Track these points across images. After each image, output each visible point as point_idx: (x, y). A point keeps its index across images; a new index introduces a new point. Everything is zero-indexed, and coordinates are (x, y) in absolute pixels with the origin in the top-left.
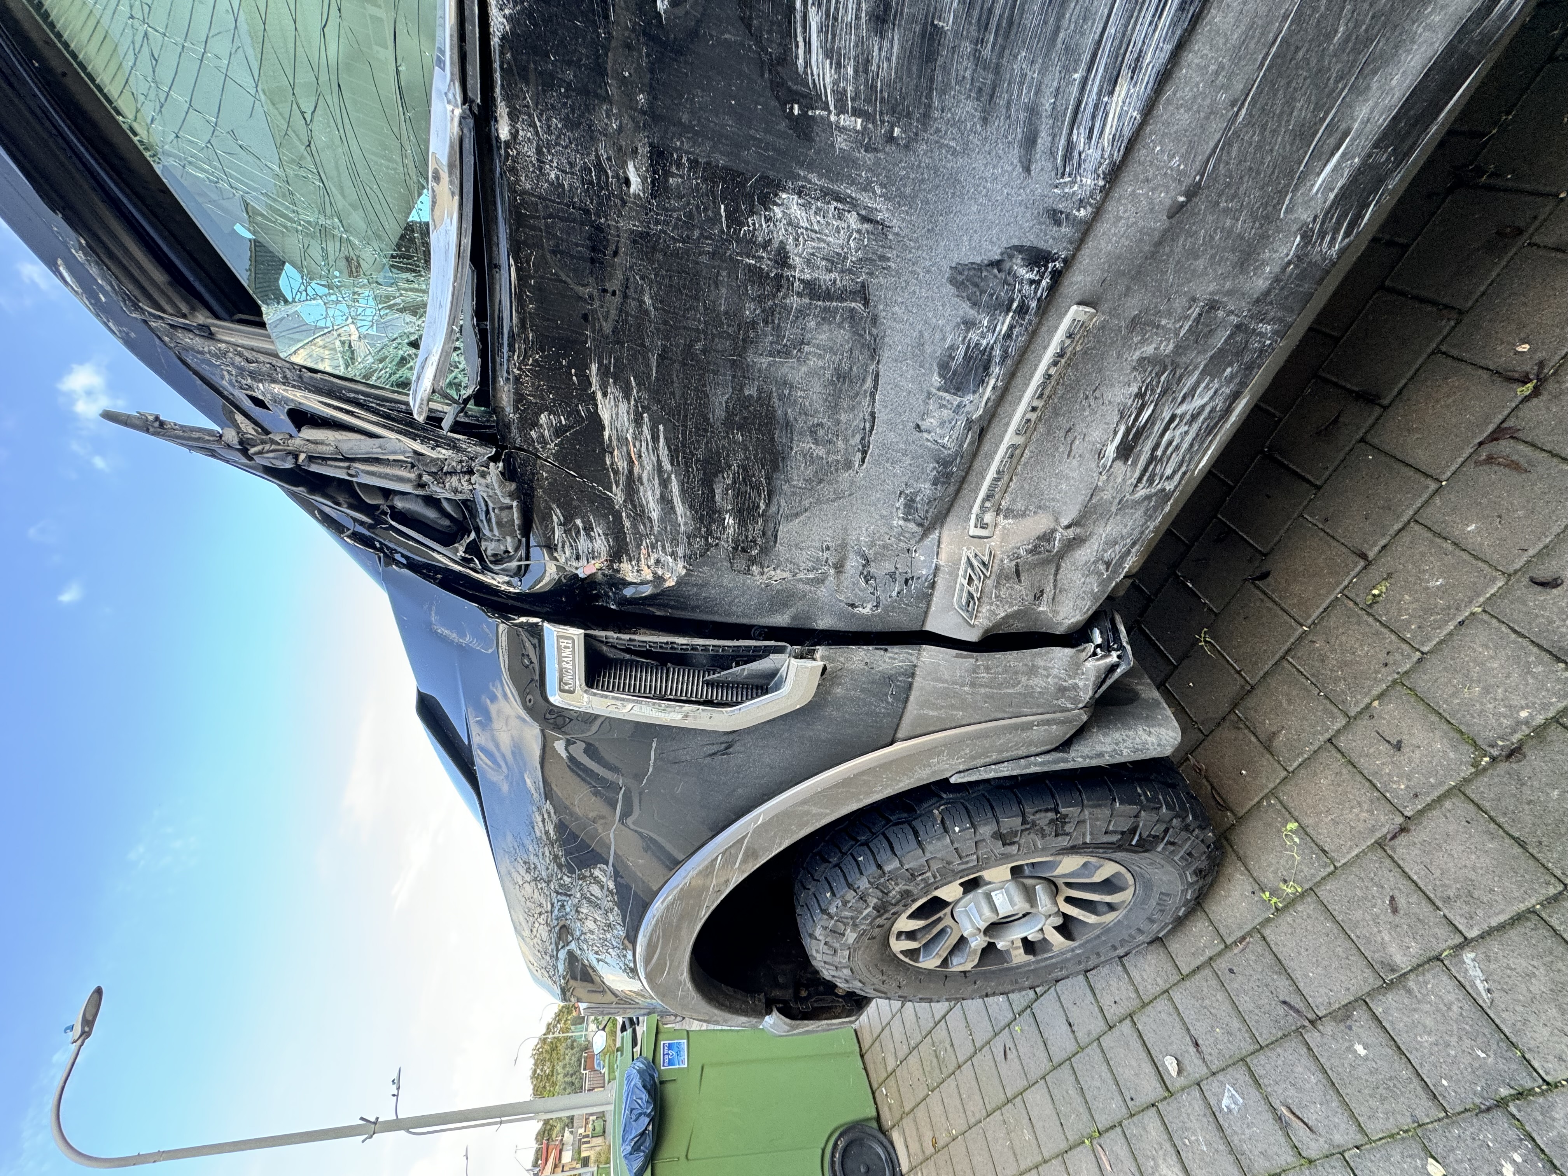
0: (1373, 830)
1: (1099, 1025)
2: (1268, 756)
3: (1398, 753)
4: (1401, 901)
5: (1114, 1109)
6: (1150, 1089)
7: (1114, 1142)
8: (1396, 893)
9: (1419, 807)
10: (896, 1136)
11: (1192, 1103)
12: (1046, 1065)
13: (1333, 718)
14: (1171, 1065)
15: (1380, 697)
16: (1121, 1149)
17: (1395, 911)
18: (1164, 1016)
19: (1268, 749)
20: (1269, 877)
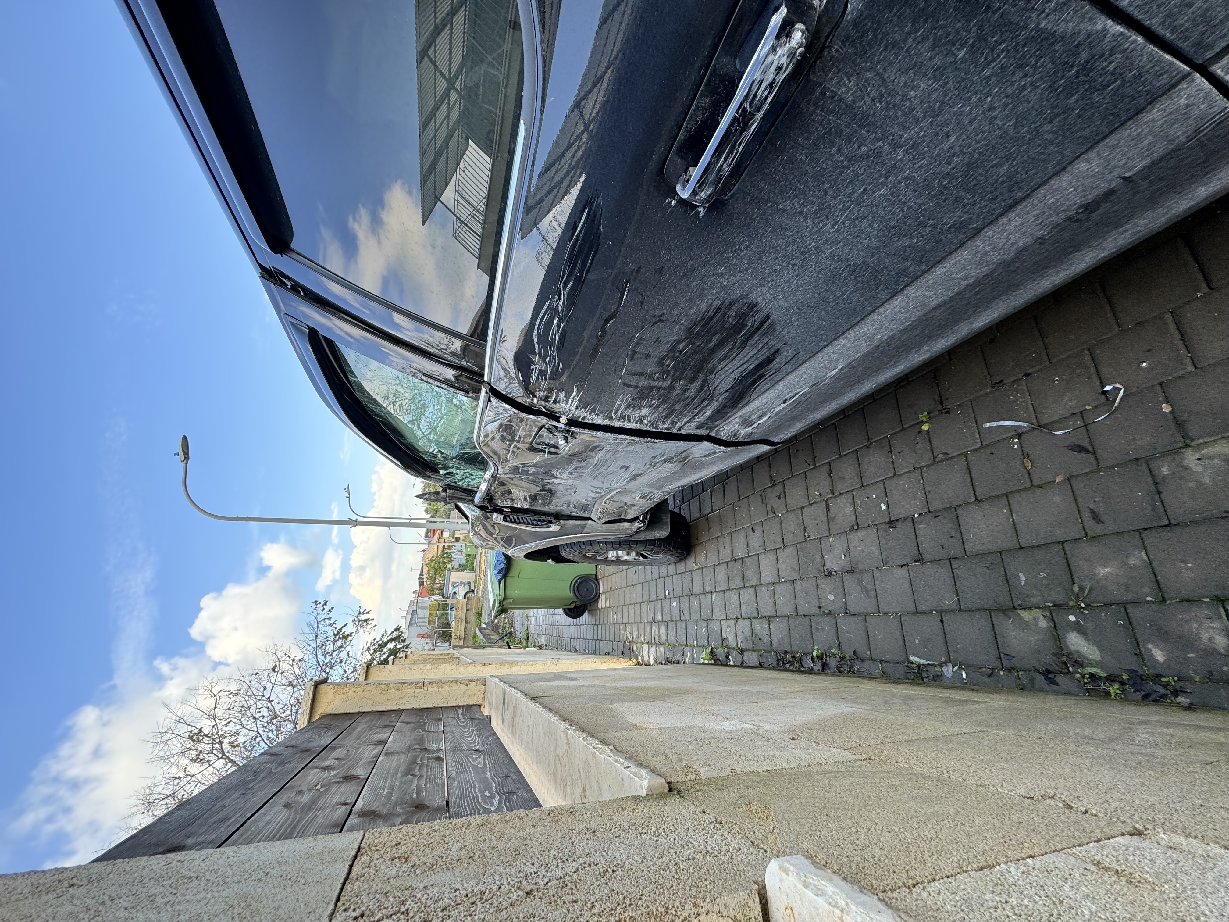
0: (714, 562)
1: (657, 577)
3: (724, 549)
4: (712, 578)
5: (653, 597)
6: (662, 596)
7: (652, 604)
9: (722, 562)
10: (600, 582)
11: (668, 601)
12: (643, 581)
14: (667, 592)
15: (727, 534)
16: (652, 606)
17: (710, 579)
18: (670, 580)
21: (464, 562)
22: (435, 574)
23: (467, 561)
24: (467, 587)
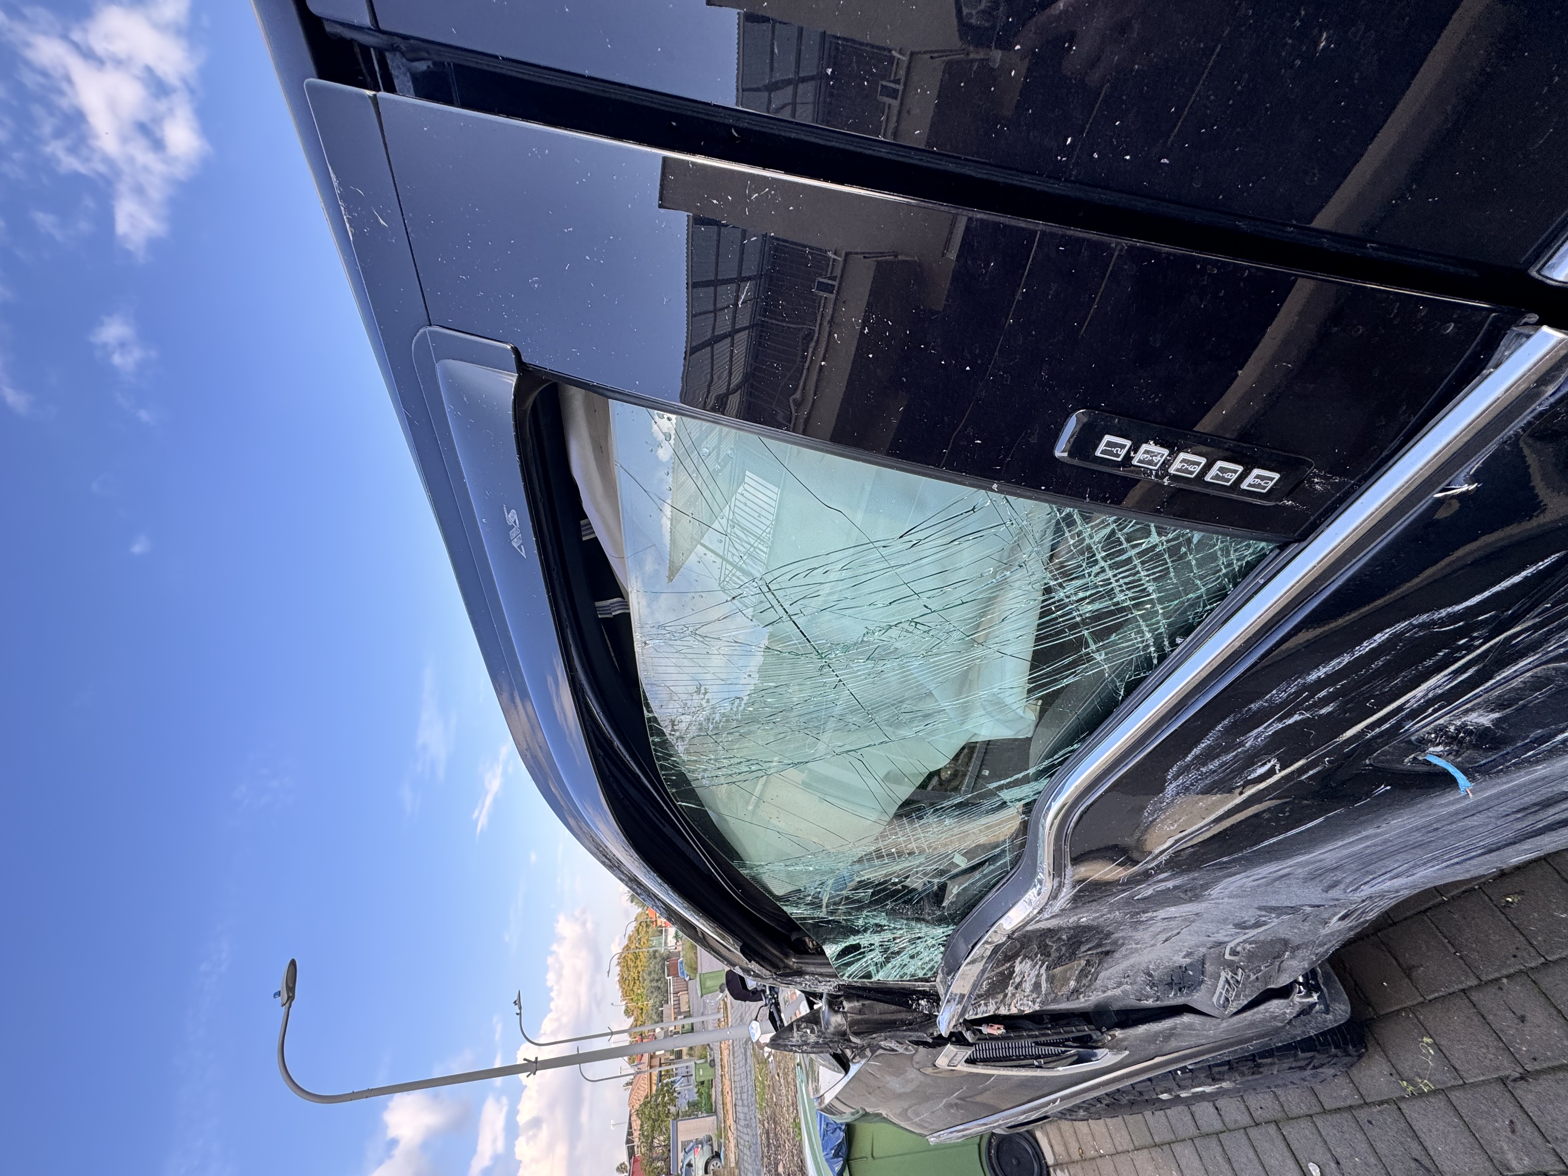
0: (1497, 1069)
1: (1247, 1122)
2: (1407, 980)
3: (1522, 1024)
4: (1519, 1126)
8: (1515, 1120)
9: (1538, 1068)
12: (1194, 1133)
13: (1467, 976)
14: (1314, 1170)
15: (1507, 977)
17: (1513, 1131)
18: (1307, 1133)
19: (1409, 976)
20: (1405, 1067)
21: (696, 1097)
22: (653, 1127)
23: (700, 1095)
24: (707, 1148)
